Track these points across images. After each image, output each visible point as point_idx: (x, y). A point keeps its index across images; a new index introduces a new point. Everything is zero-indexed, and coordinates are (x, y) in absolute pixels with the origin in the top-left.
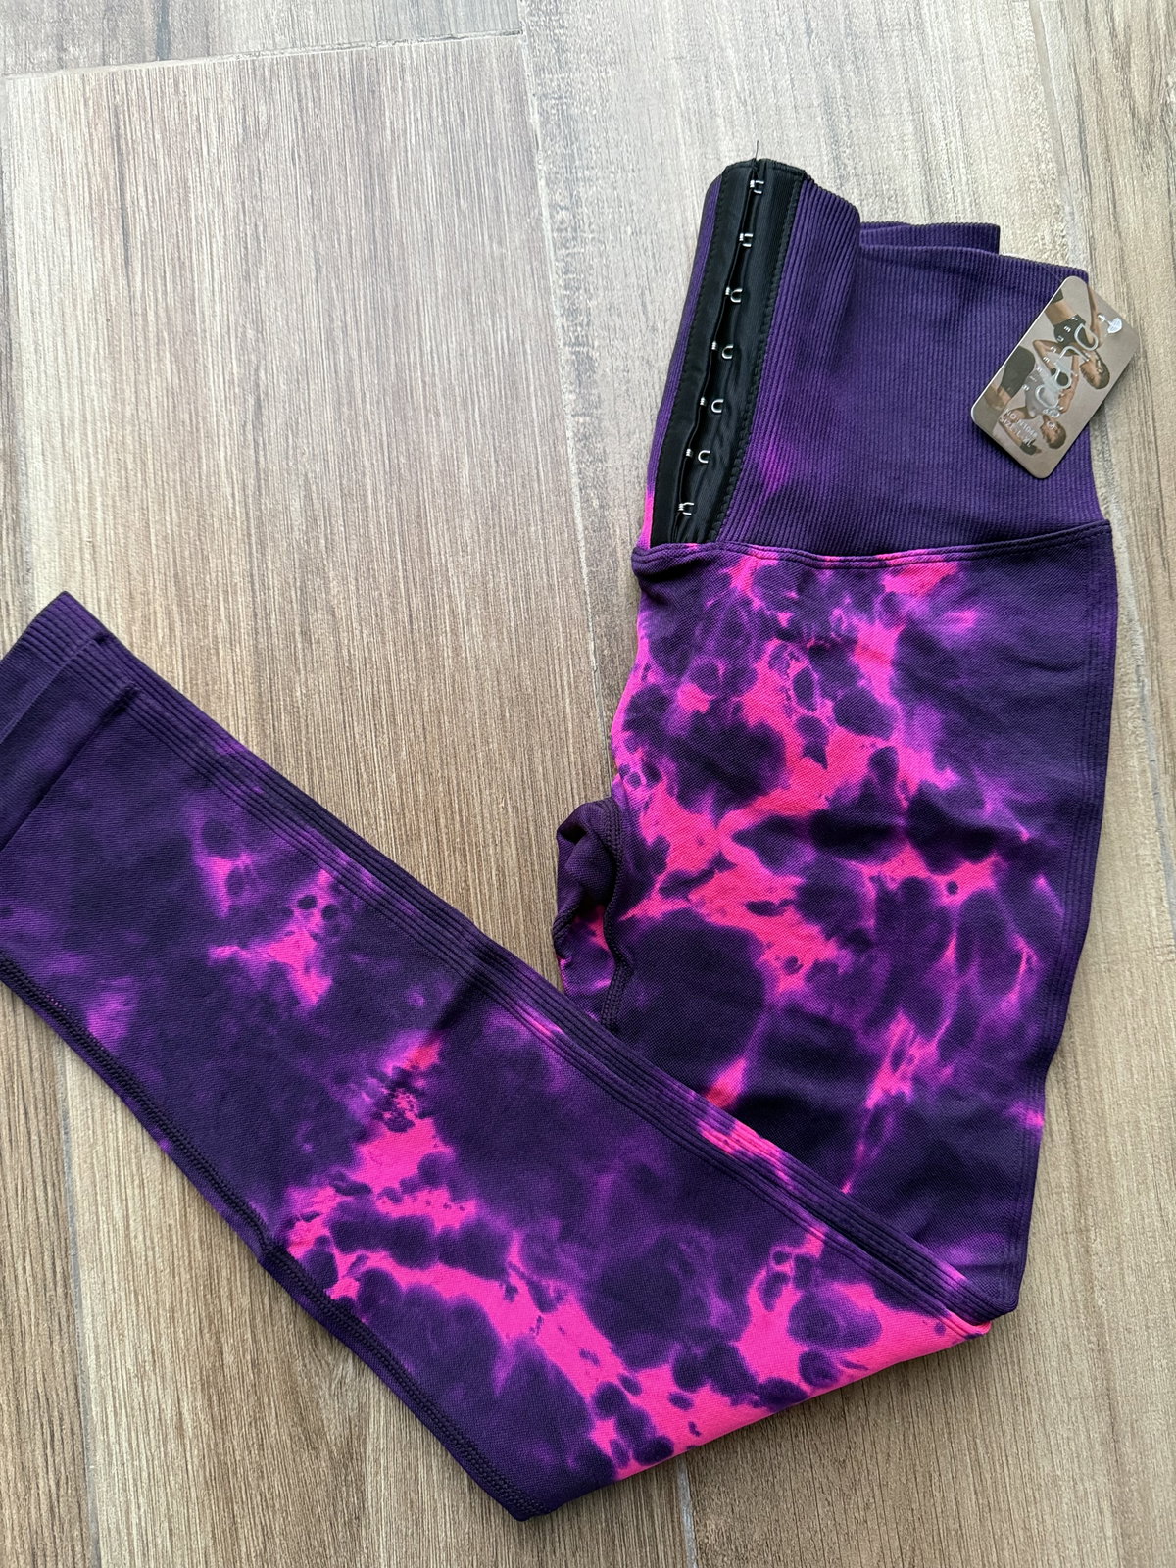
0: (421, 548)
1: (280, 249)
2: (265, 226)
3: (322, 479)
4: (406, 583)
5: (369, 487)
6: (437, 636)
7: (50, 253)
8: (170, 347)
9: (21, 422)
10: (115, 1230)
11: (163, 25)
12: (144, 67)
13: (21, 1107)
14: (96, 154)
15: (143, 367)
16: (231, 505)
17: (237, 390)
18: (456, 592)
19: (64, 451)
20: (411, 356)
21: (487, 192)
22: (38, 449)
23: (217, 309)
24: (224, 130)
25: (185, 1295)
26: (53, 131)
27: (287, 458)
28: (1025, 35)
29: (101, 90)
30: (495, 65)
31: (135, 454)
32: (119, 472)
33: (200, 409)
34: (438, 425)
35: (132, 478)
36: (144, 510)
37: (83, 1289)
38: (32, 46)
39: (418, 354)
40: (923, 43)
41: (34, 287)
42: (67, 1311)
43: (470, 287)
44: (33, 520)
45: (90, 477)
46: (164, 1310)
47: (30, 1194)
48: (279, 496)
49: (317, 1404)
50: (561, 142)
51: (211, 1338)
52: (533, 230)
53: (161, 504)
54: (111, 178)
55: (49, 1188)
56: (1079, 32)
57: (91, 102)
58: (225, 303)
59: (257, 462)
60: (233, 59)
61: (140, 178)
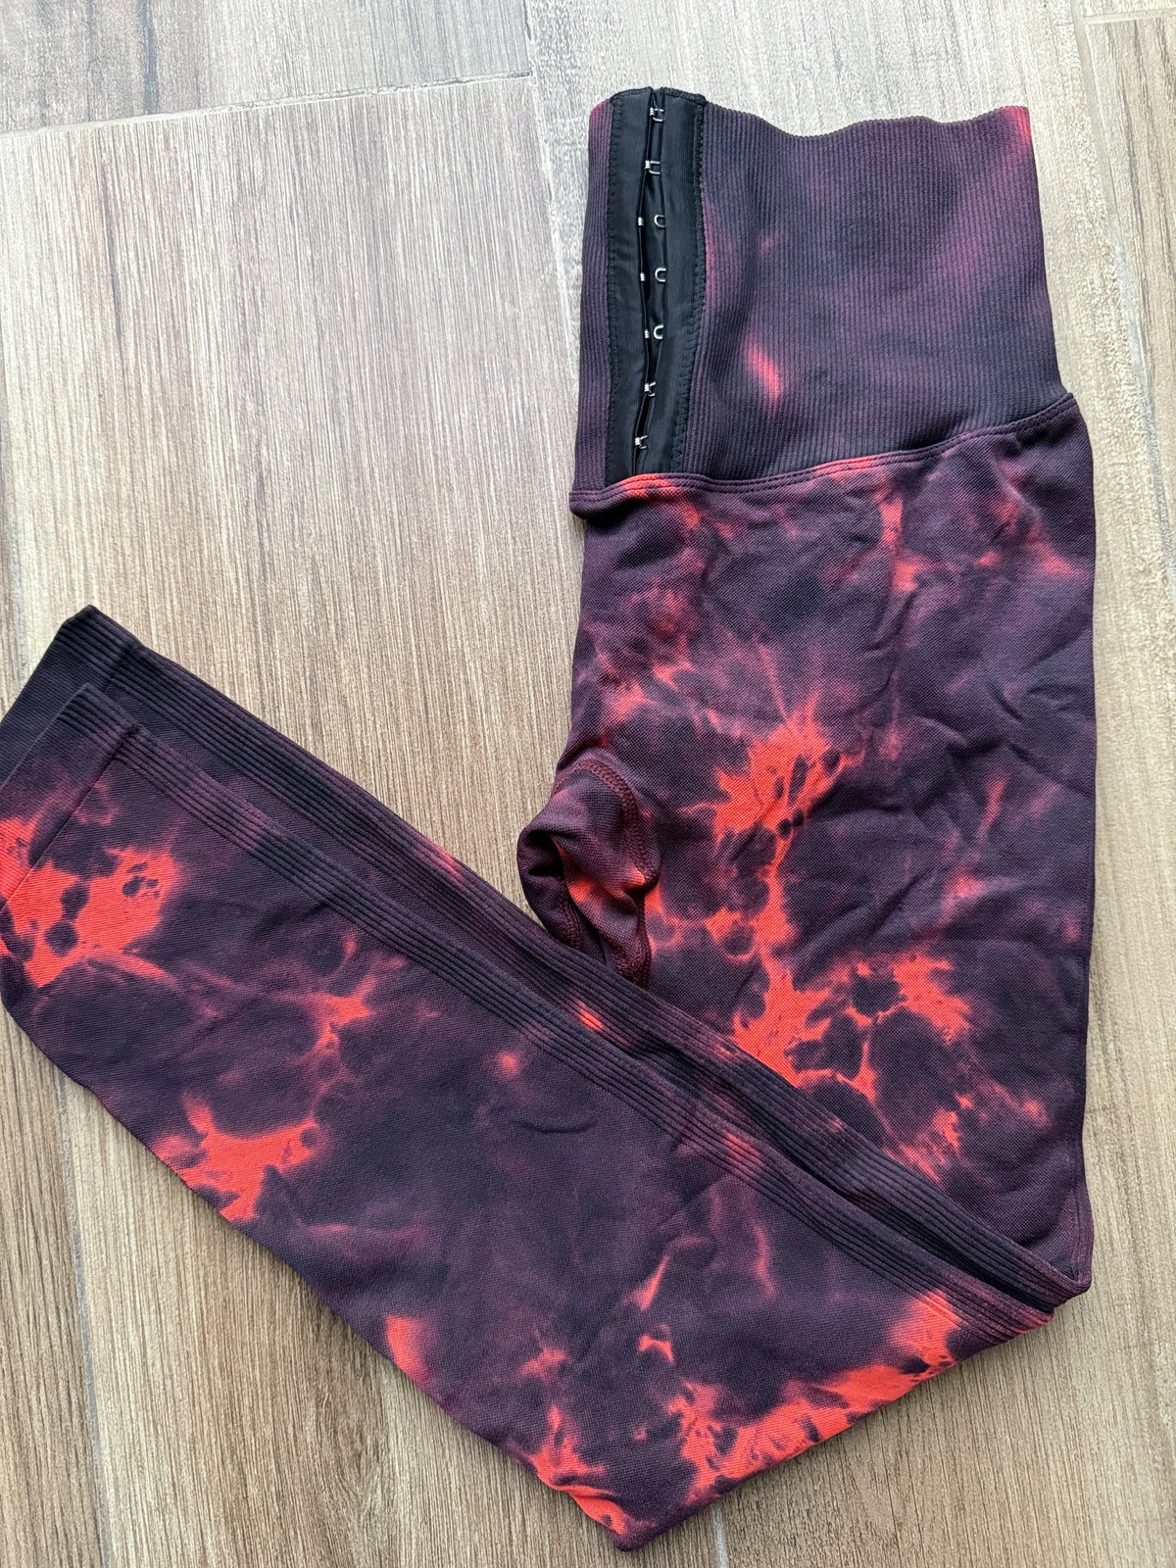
0: (436, 634)
1: (279, 314)
2: (263, 290)
3: (331, 562)
4: (421, 669)
5: (380, 569)
6: (454, 724)
7: (38, 325)
8: (166, 422)
9: (12, 506)
10: (132, 1358)
11: (150, 76)
12: (131, 122)
13: (31, 1231)
14: (84, 218)
15: (138, 445)
16: (235, 591)
17: (238, 468)
18: (474, 678)
19: (57, 536)
20: (422, 427)
21: (498, 248)
22: (30, 535)
23: (215, 380)
24: (217, 188)
25: (205, 1424)
26: (38, 194)
27: (293, 539)
28: (1070, 61)
29: (87, 147)
30: (503, 109)
31: (132, 538)
32: (116, 557)
33: (199, 488)
34: (451, 501)
35: (129, 564)
36: (143, 597)
37: (100, 1420)
38: (13, 103)
39: (428, 425)
40: (961, 74)
41: (22, 363)
42: (84, 1443)
43: (481, 351)
44: (27, 612)
45: (85, 565)
46: (185, 1441)
47: (42, 1321)
48: (286, 581)
49: (346, 1537)
50: (576, 192)
51: (233, 1470)
52: (547, 287)
53: (161, 591)
54: (99, 243)
55: (62, 1315)
56: (1128, 55)
57: (77, 161)
58: (223, 374)
59: (261, 545)
60: (226, 111)
61: (131, 242)
